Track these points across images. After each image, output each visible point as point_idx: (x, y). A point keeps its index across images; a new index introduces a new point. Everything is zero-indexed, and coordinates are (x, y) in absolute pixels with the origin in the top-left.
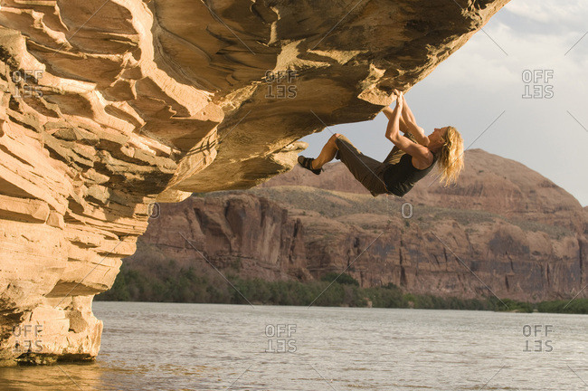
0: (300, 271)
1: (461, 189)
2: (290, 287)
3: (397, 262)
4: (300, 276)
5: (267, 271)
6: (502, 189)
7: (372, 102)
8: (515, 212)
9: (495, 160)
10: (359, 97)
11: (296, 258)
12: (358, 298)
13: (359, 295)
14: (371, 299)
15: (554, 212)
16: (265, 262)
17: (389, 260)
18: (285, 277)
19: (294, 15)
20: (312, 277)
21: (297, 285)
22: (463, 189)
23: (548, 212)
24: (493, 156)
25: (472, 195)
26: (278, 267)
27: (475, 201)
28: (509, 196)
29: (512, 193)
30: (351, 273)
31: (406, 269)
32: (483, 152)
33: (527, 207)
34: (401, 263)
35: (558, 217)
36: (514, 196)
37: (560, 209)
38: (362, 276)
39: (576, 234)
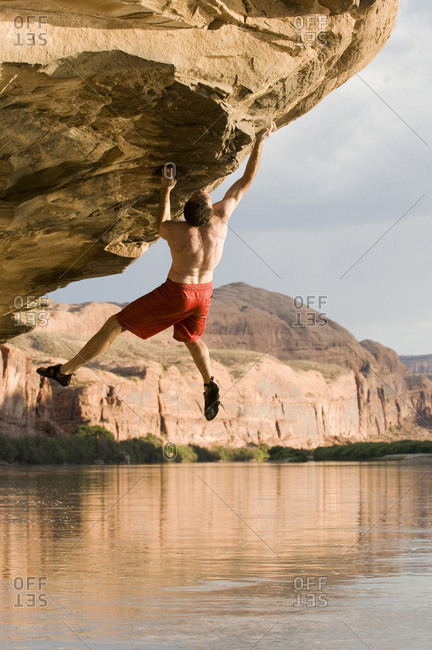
0: (48, 424)
1: (223, 327)
2: (38, 443)
3: (156, 411)
4: (48, 430)
5: (13, 427)
6: (269, 326)
7: (120, 254)
8: (283, 350)
9: (259, 294)
10: (106, 249)
11: (43, 411)
12: (114, 452)
13: (115, 448)
14: (128, 452)
15: (327, 348)
16: (9, 417)
17: (146, 409)
18: (31, 432)
19: (31, 165)
20: (62, 431)
21: (45, 440)
22: (226, 328)
23: (320, 349)
24: (257, 290)
25: (236, 334)
26: (23, 422)
27: (239, 340)
28: (276, 333)
29: (280, 330)
30: (105, 424)
31: (166, 418)
32: (246, 286)
33: (297, 345)
34: (160, 411)
35: (331, 354)
36: (282, 333)
37: (334, 345)
38: (117, 427)
39: (352, 372)
